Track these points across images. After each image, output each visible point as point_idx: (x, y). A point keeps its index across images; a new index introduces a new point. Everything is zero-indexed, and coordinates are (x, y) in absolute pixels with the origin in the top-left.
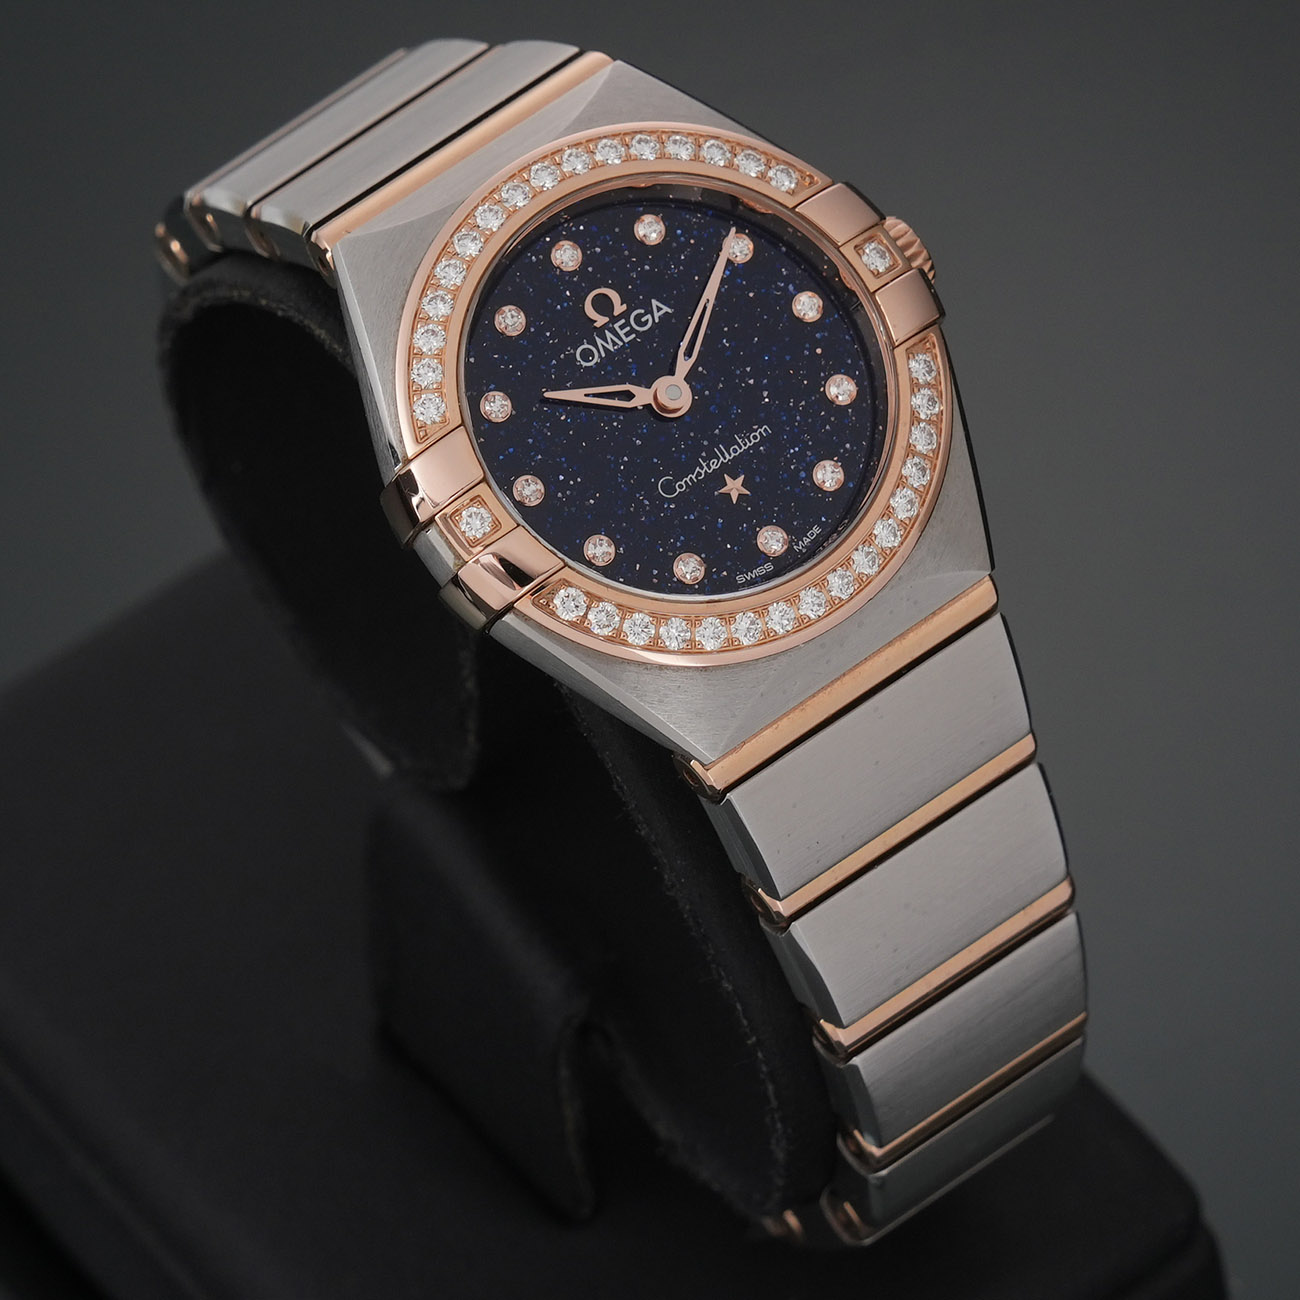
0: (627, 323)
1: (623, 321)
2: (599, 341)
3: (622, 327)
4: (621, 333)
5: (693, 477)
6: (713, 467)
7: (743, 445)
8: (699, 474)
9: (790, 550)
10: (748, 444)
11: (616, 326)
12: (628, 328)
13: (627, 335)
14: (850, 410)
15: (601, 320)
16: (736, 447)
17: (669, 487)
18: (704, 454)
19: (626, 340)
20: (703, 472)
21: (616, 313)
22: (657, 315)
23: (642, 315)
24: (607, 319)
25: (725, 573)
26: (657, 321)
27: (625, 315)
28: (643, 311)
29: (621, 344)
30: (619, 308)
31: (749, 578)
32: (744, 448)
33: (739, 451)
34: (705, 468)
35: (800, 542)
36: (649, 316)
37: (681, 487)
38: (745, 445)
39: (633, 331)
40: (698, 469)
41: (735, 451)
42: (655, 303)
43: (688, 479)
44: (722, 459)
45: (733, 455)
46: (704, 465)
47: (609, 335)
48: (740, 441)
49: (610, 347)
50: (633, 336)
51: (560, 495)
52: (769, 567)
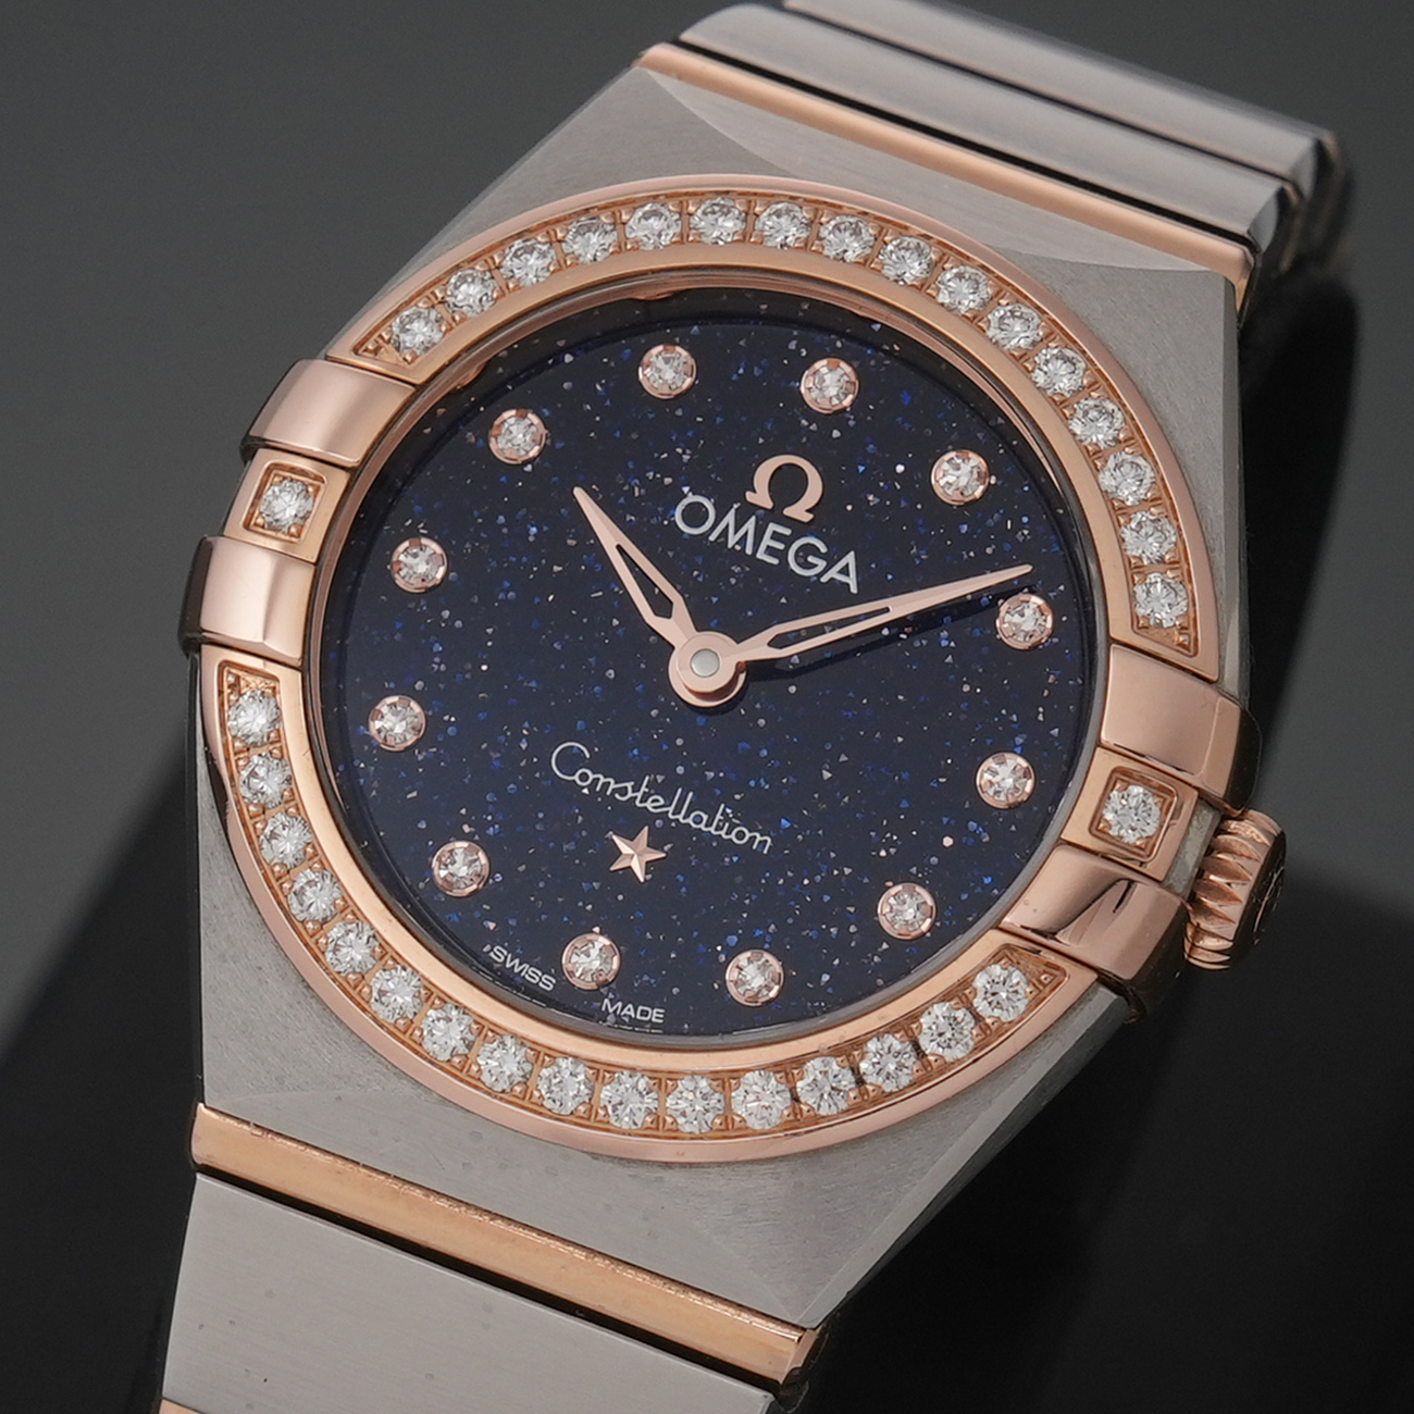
0: (788, 541)
1: (788, 532)
2: (730, 518)
3: (776, 536)
4: (767, 541)
5: (613, 786)
6: (649, 805)
7: (715, 826)
8: (623, 792)
9: (596, 994)
10: (723, 833)
11: (772, 527)
12: (781, 546)
13: (770, 551)
14: (885, 946)
15: (761, 496)
16: (705, 817)
17: (570, 762)
18: (660, 779)
19: (761, 555)
20: (630, 794)
21: (788, 512)
22: (833, 573)
23: (815, 551)
24: (769, 504)
25: (492, 925)
26: (824, 579)
27: (799, 528)
28: (823, 549)
29: (749, 551)
30: (799, 511)
31: (508, 965)
32: (712, 829)
33: (702, 826)
34: (639, 795)
35: (620, 1004)
36: (822, 564)
37: (585, 779)
38: (718, 828)
39: (782, 555)
40: (629, 785)
41: (698, 820)
42: (850, 559)
43: (603, 780)
44: (671, 809)
45: (690, 821)
46: (644, 789)
47: (750, 525)
48: (719, 816)
49: (732, 540)
50: (775, 561)
51: (446, 614)
52: (547, 983)
